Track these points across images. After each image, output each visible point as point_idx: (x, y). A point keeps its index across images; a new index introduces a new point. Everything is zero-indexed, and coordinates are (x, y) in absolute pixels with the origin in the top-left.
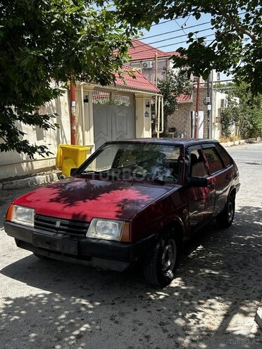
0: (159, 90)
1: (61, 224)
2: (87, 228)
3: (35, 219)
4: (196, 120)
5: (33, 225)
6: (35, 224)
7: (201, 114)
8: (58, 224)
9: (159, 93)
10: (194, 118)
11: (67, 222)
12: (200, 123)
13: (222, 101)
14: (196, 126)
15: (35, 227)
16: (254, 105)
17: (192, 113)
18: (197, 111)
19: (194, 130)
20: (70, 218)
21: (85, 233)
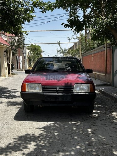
0: (10, 45)
1: (59, 89)
2: (73, 89)
3: (43, 88)
4: (19, 60)
5: (41, 91)
6: (43, 90)
7: (21, 57)
8: (58, 89)
9: (10, 46)
10: (18, 59)
11: (63, 87)
12: (21, 61)
13: (29, 52)
14: (19, 62)
15: (43, 92)
16: (39, 55)
17: (17, 57)
18: (19, 56)
19: (18, 64)
20: (64, 85)
21: (73, 91)
